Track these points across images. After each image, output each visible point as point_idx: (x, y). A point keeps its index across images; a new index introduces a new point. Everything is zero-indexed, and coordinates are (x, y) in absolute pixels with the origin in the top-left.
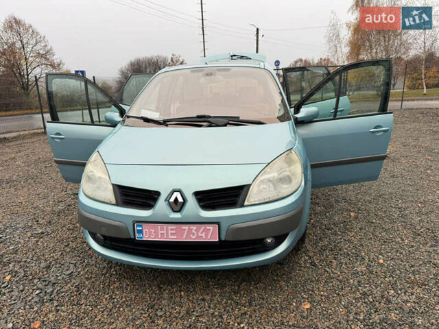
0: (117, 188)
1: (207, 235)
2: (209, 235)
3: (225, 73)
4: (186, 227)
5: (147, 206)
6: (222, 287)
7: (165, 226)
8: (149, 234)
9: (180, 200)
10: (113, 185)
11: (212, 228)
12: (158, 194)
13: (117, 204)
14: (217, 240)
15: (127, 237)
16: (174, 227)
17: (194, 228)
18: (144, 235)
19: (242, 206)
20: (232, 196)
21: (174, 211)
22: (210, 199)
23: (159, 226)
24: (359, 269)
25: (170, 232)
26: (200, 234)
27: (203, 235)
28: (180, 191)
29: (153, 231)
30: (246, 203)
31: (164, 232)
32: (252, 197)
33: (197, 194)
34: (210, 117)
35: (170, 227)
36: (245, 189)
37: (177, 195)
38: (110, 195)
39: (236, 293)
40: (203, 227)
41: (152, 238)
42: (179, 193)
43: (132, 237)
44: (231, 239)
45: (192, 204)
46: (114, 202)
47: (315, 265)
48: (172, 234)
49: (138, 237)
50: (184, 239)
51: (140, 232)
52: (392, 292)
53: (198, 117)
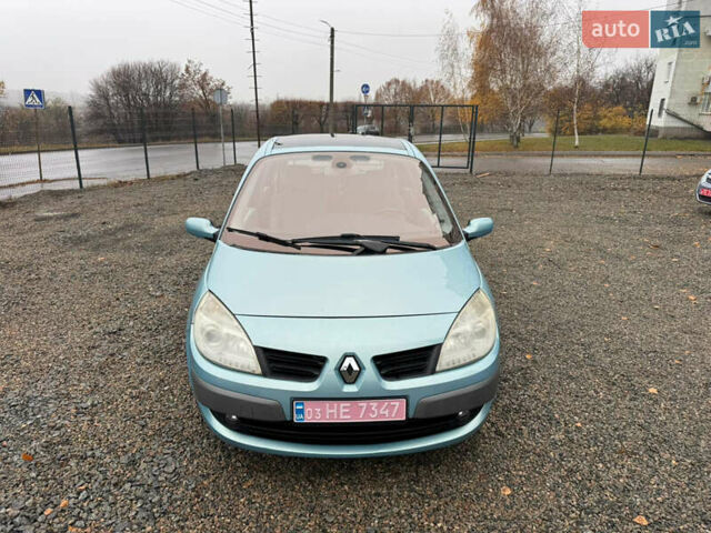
0: (261, 351)
1: (390, 413)
2: (394, 412)
4: (363, 404)
5: (311, 377)
6: (396, 474)
7: (335, 404)
8: (312, 414)
9: (355, 368)
10: (255, 347)
11: (397, 404)
12: (323, 360)
13: (264, 375)
14: (404, 418)
15: (281, 419)
16: (347, 404)
17: (374, 404)
18: (306, 415)
19: (433, 372)
20: (418, 360)
21: (346, 382)
22: (394, 365)
23: (327, 404)
24: (557, 437)
25: (342, 411)
26: (381, 412)
27: (386, 412)
28: (354, 356)
29: (319, 410)
30: (438, 369)
31: (335, 411)
32: (445, 359)
33: (376, 359)
34: (359, 237)
35: (343, 404)
36: (435, 350)
37: (350, 361)
38: (252, 362)
39: (417, 482)
40: (386, 403)
41: (318, 419)
42: (352, 359)
43: (288, 419)
44: (421, 416)
45: (370, 373)
46: (259, 371)
48: (345, 414)
49: (297, 419)
50: (361, 419)
51: (301, 412)
52: (601, 465)
53: (344, 237)
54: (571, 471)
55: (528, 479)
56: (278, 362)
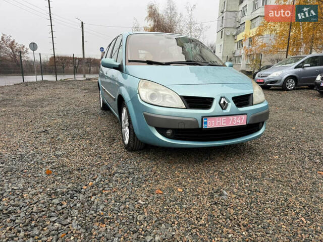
0: (183, 98)
1: (241, 121)
4: (231, 118)
5: (208, 108)
7: (220, 118)
8: (211, 124)
9: (226, 102)
10: (180, 96)
11: (244, 117)
13: (186, 108)
15: (196, 127)
16: (225, 118)
17: (235, 117)
18: (208, 124)
19: (253, 105)
21: (223, 109)
22: (239, 101)
23: (217, 118)
25: (223, 121)
27: (239, 121)
28: (224, 97)
29: (213, 121)
30: (254, 103)
31: (220, 122)
33: (233, 99)
35: (223, 118)
36: (251, 96)
37: (223, 99)
38: (181, 104)
40: (240, 117)
41: (213, 126)
43: (200, 127)
44: (251, 123)
46: (184, 107)
48: (224, 122)
49: (204, 126)
50: (230, 125)
51: (206, 123)
52: (300, 146)
56: (192, 102)
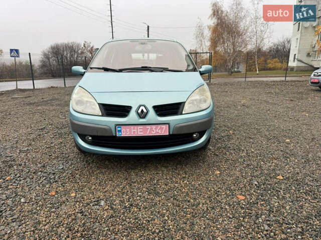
0: (101, 106)
1: (161, 132)
2: (163, 131)
3: (153, 43)
4: (149, 127)
5: (125, 116)
7: (136, 127)
8: (125, 133)
9: (145, 111)
10: (99, 104)
11: (165, 127)
12: (130, 108)
13: (102, 116)
14: (168, 134)
15: (111, 135)
16: (141, 127)
17: (154, 127)
18: (122, 132)
19: (182, 114)
20: (174, 109)
21: (141, 118)
22: (162, 110)
23: (132, 127)
24: (243, 155)
25: (139, 130)
26: (157, 131)
27: (160, 131)
28: (144, 106)
29: (128, 130)
30: (183, 113)
31: (136, 130)
32: (187, 108)
33: (154, 107)
34: (150, 67)
35: (139, 127)
36: (183, 104)
37: (142, 108)
38: (98, 111)
40: (159, 126)
41: (128, 135)
42: (143, 107)
43: (114, 135)
44: (175, 133)
45: (152, 113)
46: (101, 114)
47: (217, 155)
48: (140, 132)
49: (118, 134)
50: (148, 134)
51: (120, 131)
52: (262, 163)
53: (142, 67)
54: (248, 165)
55: (228, 168)
56: (110, 110)
